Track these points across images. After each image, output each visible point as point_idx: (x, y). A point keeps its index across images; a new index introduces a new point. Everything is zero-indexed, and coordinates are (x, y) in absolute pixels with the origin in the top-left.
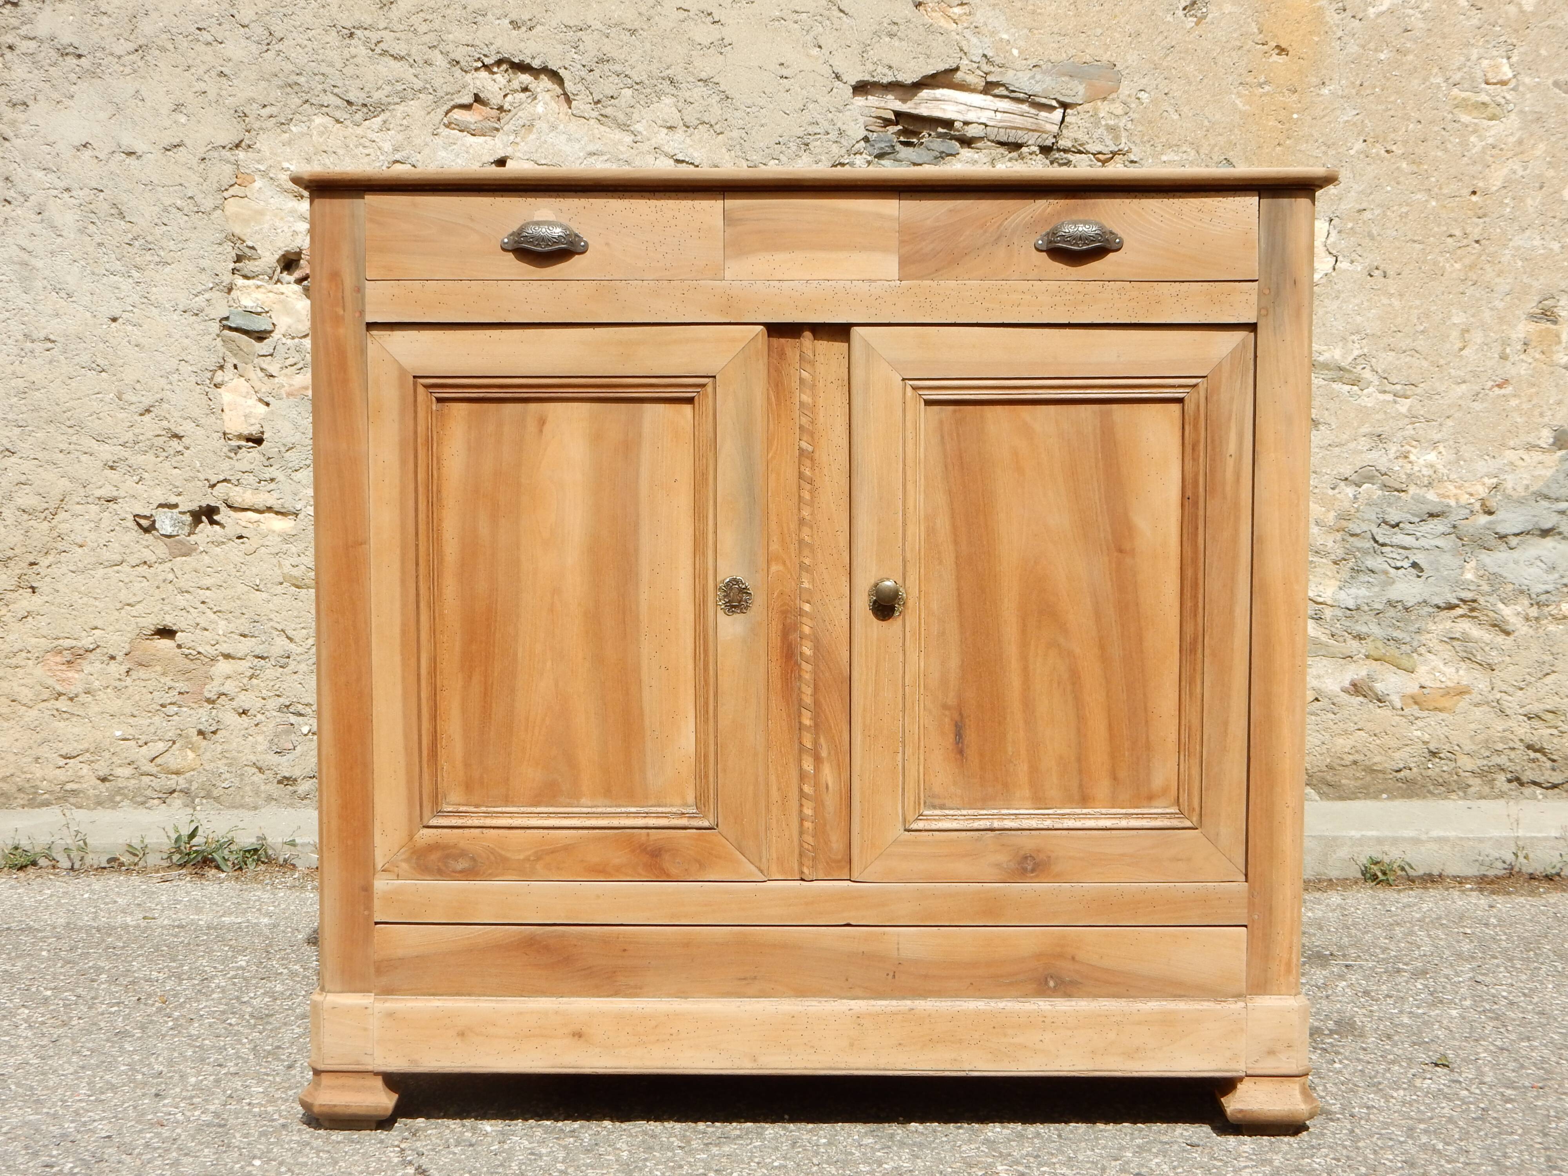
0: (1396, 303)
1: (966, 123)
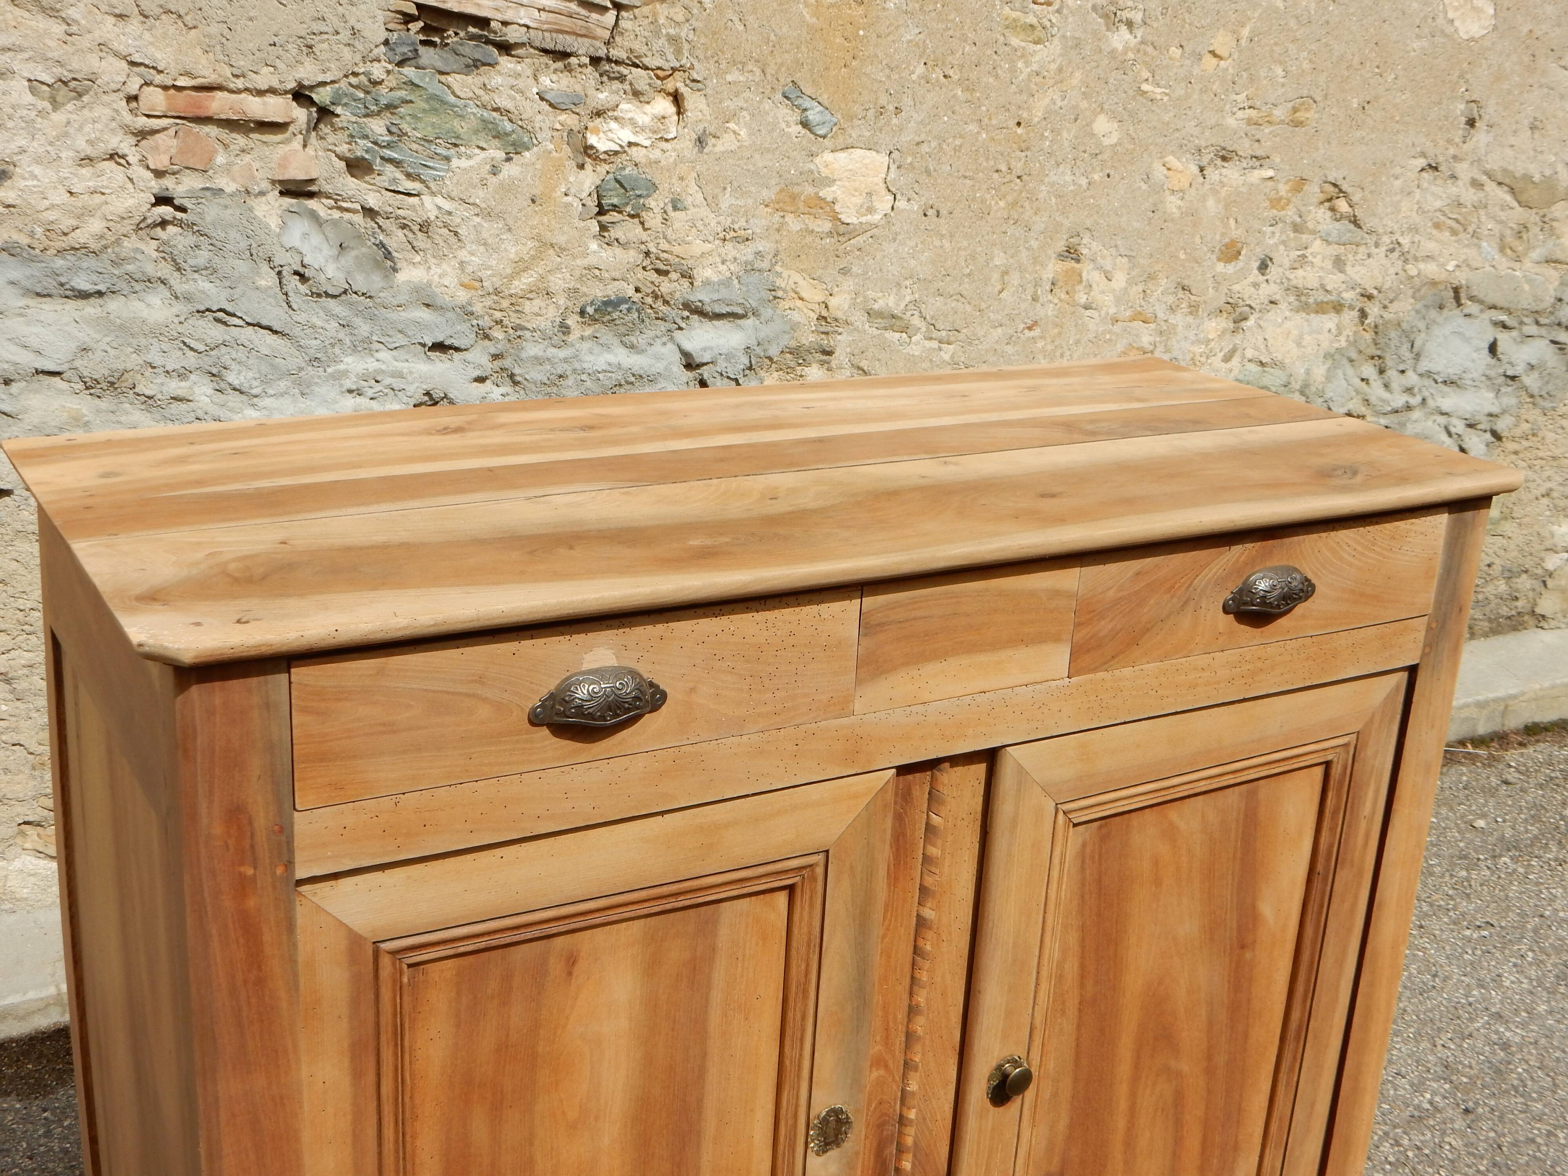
0: (947, 244)
1: (505, 23)
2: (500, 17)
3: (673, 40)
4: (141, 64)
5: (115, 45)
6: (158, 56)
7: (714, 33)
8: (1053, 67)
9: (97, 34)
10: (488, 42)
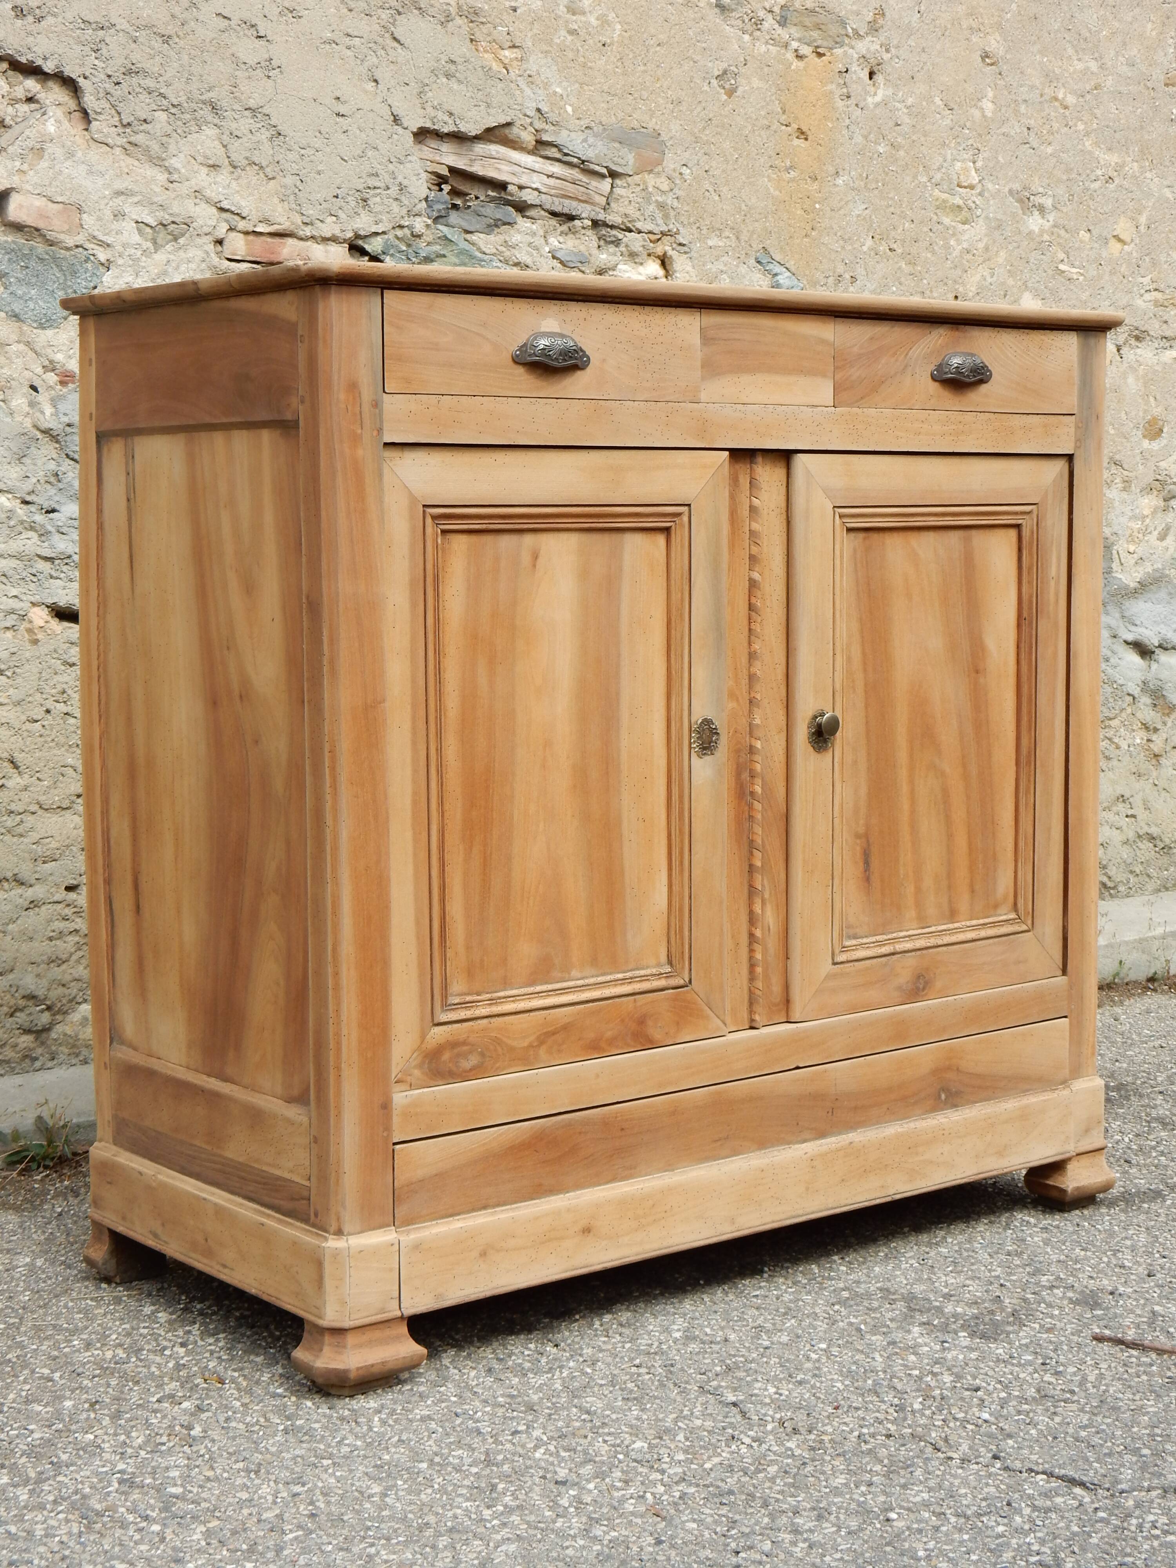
1: (521, 188)
2: (515, 180)
3: (661, 206)
4: (227, 211)
5: (208, 193)
6: (243, 203)
7: (695, 202)
8: (981, 245)
9: (193, 182)
10: (508, 203)
